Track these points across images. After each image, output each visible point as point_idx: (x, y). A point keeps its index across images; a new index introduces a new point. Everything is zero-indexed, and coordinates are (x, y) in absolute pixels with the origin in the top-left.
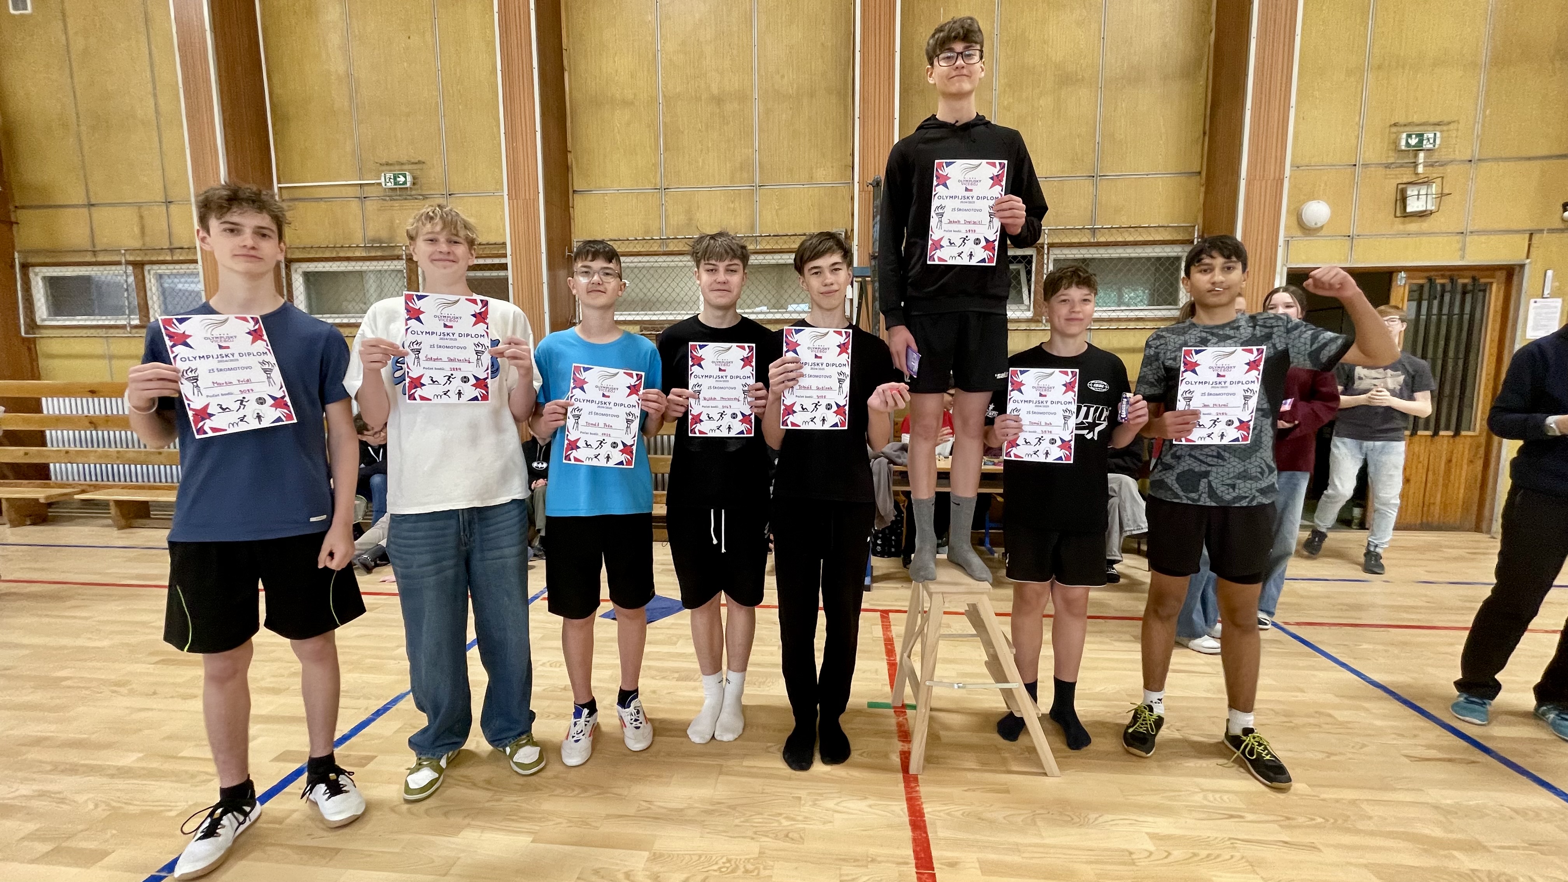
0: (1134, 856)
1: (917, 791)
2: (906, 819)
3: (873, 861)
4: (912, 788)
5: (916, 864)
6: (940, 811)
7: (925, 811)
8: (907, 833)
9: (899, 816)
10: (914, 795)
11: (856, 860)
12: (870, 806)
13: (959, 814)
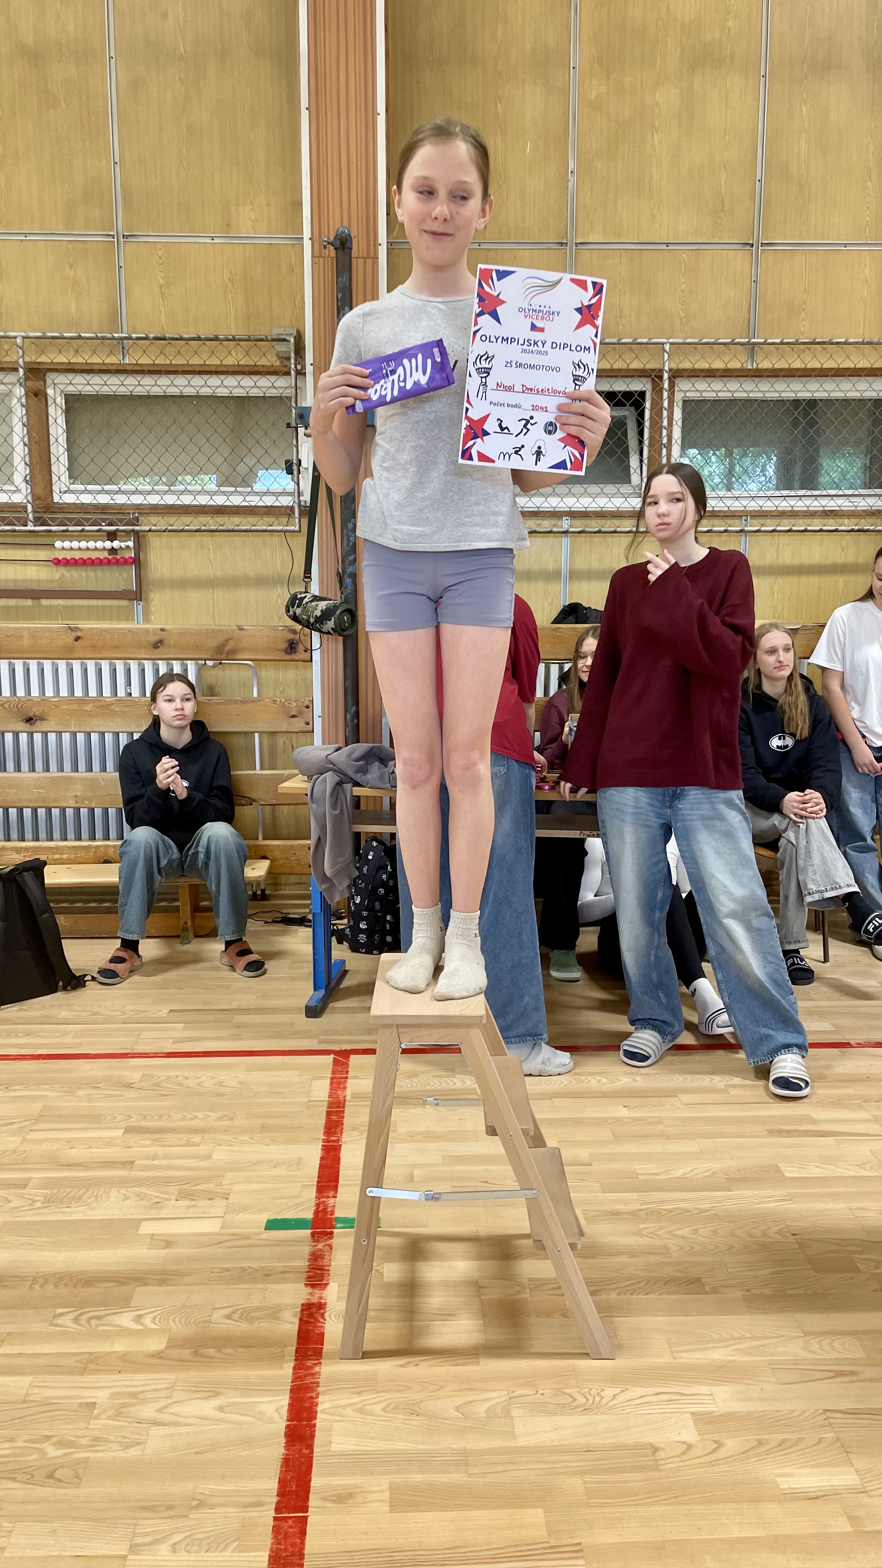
0: (660, 1455)
1: (313, 1375)
2: (280, 1424)
3: (201, 1504)
4: (307, 1368)
5: (278, 1503)
6: (344, 1407)
7: (320, 1408)
8: (277, 1450)
9: (271, 1421)
10: (309, 1380)
11: (170, 1508)
12: (221, 1409)
13: (378, 1408)
